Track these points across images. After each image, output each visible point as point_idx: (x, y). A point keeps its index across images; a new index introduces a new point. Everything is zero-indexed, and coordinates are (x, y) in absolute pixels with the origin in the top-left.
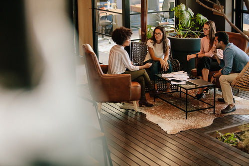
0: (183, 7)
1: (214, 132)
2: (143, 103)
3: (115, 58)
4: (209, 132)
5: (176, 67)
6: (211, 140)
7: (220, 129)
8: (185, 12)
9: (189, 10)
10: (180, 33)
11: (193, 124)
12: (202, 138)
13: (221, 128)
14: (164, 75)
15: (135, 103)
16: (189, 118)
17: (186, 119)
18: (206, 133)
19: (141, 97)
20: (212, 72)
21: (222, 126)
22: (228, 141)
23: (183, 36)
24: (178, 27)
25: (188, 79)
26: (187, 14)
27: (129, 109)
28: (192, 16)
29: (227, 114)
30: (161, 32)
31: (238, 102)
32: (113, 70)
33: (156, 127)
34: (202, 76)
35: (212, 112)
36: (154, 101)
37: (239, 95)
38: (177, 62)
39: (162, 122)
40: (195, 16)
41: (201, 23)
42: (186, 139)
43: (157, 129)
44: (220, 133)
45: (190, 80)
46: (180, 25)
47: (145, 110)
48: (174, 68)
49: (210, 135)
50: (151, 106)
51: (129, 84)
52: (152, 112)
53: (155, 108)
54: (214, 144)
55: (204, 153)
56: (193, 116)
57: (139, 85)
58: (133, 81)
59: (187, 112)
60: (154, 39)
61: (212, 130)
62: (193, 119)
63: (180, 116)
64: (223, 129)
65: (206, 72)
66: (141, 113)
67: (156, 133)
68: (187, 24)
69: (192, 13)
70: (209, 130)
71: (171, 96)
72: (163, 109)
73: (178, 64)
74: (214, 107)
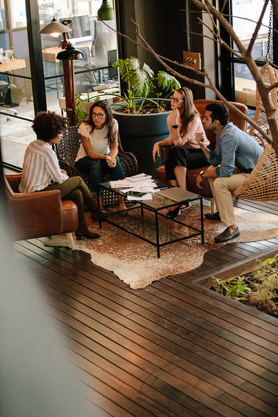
0: (136, 63)
1: (208, 279)
2: (82, 234)
3: (35, 164)
4: (200, 279)
5: (131, 166)
6: (204, 293)
7: (217, 273)
8: (138, 72)
9: (146, 66)
10: (131, 104)
11: (171, 267)
12: (190, 292)
13: (218, 269)
14: (114, 184)
15: (71, 236)
16: (163, 256)
17: (159, 257)
18: (194, 282)
19: (79, 225)
20: (192, 171)
21: (219, 266)
22: (233, 294)
23: (137, 109)
24: (128, 95)
25: (155, 188)
26: (143, 75)
27: (60, 247)
28: (151, 76)
29: (224, 243)
30: (103, 112)
31: (238, 217)
32: (30, 184)
33: (110, 276)
34: (175, 178)
35: (199, 241)
36: (101, 227)
37: (239, 205)
38: (132, 158)
39: (119, 266)
40: (155, 76)
41: (166, 87)
42: (164, 296)
43: (113, 280)
44: (218, 280)
45: (159, 190)
46: (130, 92)
47: (87, 246)
48: (127, 168)
49: (202, 285)
50: (96, 237)
51: (58, 206)
52: (99, 249)
53: (103, 240)
54: (211, 302)
55: (198, 320)
56: (169, 250)
57: (75, 207)
58: (63, 199)
59: (158, 246)
60: (91, 123)
61: (204, 275)
62: (170, 256)
63: (147, 254)
64: (222, 271)
65: (181, 173)
66: (81, 253)
67: (112, 288)
68: (144, 92)
69: (151, 72)
70: (200, 276)
71: (126, 216)
72: (117, 241)
73: (134, 160)
74: (202, 233)
